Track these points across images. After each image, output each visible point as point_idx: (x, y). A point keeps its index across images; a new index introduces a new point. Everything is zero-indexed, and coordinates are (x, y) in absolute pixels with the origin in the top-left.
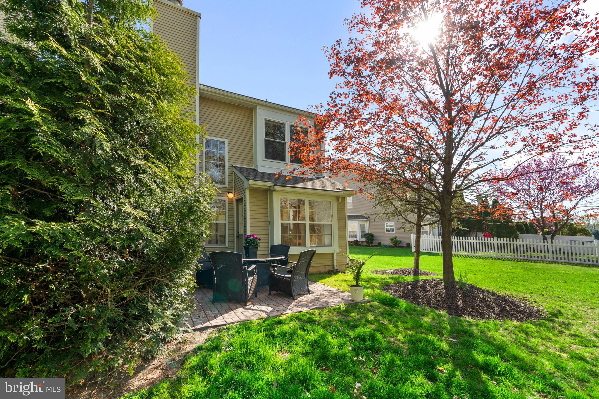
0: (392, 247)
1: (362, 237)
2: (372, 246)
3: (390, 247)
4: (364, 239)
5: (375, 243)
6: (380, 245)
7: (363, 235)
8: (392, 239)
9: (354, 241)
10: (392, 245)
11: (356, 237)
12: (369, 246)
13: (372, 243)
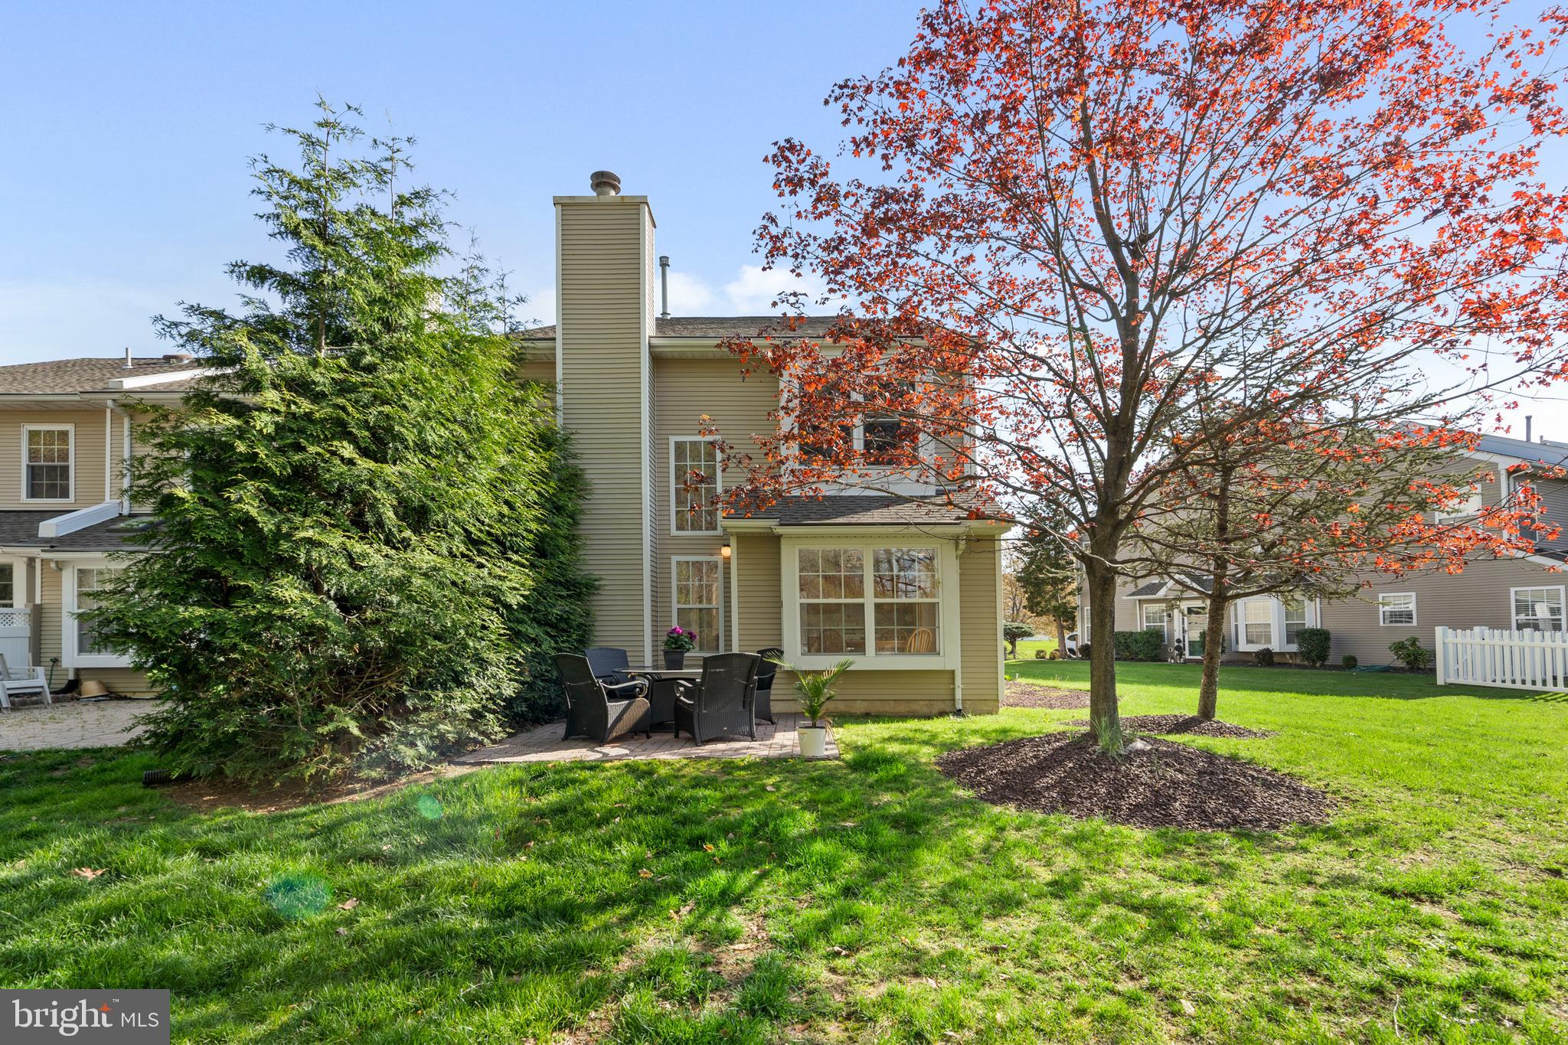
0: (1396, 670)
1: (1289, 642)
2: (1323, 666)
3: (1387, 670)
4: (1294, 648)
5: (1334, 657)
6: (1350, 663)
7: (1297, 634)
8: (1399, 647)
9: (1257, 654)
10: (1401, 664)
11: (1269, 641)
12: (1313, 667)
13: (1323, 657)
